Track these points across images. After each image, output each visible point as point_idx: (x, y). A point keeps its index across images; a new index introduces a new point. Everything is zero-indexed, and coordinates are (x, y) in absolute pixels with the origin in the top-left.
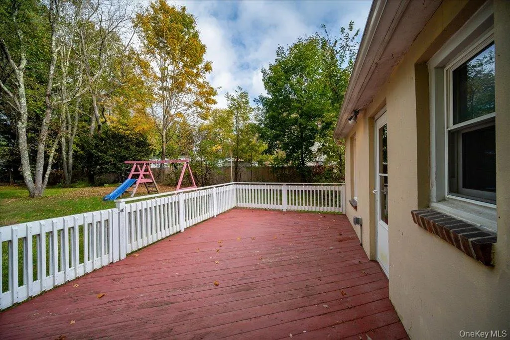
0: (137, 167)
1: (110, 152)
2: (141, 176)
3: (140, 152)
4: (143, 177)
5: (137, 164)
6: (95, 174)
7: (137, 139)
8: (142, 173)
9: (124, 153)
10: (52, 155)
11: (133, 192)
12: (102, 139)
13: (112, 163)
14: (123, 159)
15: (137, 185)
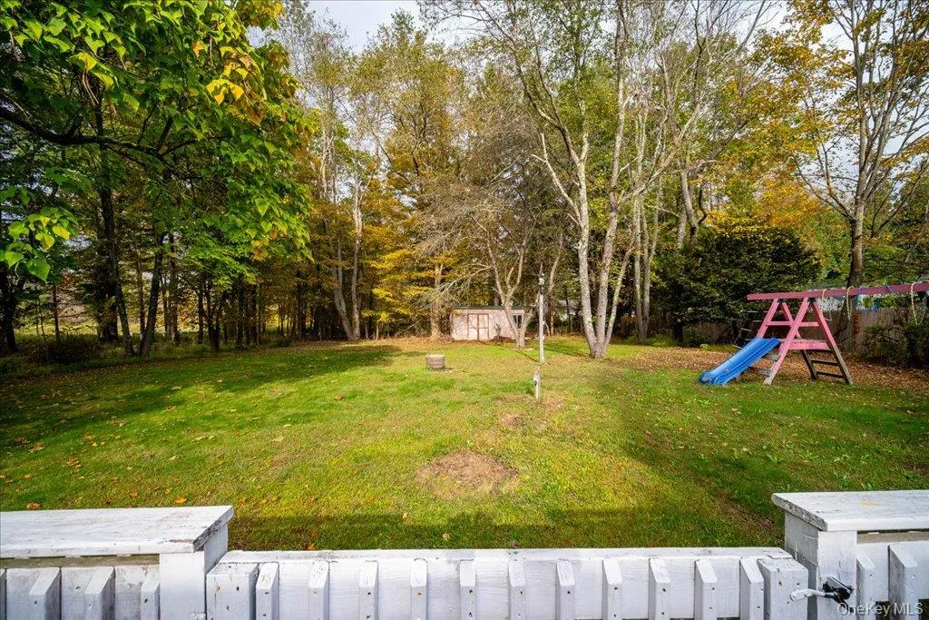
0: (780, 308)
1: (713, 279)
2: (794, 331)
3: (784, 273)
4: (799, 335)
5: (781, 301)
6: (683, 323)
7: (776, 243)
8: (796, 324)
9: (742, 277)
10: (617, 290)
11: (769, 371)
12: (697, 255)
13: (716, 301)
14: (741, 292)
15: (783, 353)
